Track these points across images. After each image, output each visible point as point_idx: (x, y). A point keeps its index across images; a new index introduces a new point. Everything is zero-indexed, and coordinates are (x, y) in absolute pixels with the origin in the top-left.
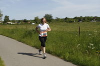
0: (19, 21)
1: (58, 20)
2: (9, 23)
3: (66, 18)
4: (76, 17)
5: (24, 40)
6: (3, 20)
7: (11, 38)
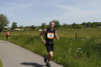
1: (65, 26)
3: (74, 24)
4: (84, 23)
6: (11, 27)
7: (15, 44)
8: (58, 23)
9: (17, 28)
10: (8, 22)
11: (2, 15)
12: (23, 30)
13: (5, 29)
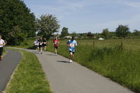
0: (81, 35)
2: (68, 37)
5: (90, 64)
8: (127, 29)
9: (68, 35)
11: (51, 16)
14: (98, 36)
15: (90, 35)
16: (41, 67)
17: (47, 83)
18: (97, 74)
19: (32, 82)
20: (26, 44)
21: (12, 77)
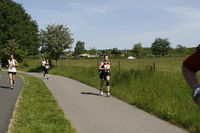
2: (84, 55)
6: (73, 50)
8: (167, 44)
9: (85, 52)
10: (71, 41)
12: (97, 56)
13: (63, 53)
14: (128, 53)
15: (115, 53)
16: (51, 94)
17: (60, 111)
18: (121, 102)
19: (43, 110)
20: (26, 65)
21: (17, 105)
